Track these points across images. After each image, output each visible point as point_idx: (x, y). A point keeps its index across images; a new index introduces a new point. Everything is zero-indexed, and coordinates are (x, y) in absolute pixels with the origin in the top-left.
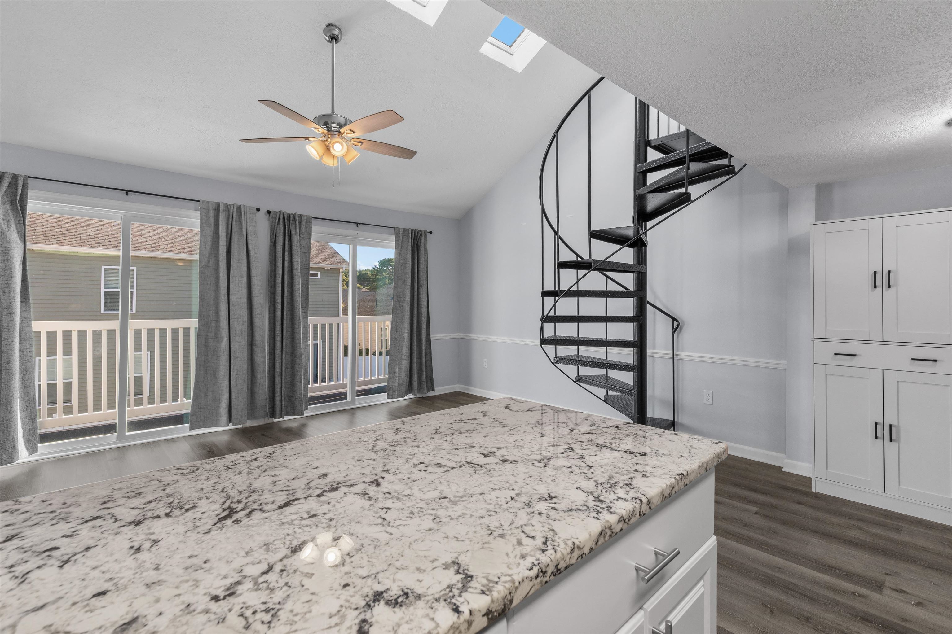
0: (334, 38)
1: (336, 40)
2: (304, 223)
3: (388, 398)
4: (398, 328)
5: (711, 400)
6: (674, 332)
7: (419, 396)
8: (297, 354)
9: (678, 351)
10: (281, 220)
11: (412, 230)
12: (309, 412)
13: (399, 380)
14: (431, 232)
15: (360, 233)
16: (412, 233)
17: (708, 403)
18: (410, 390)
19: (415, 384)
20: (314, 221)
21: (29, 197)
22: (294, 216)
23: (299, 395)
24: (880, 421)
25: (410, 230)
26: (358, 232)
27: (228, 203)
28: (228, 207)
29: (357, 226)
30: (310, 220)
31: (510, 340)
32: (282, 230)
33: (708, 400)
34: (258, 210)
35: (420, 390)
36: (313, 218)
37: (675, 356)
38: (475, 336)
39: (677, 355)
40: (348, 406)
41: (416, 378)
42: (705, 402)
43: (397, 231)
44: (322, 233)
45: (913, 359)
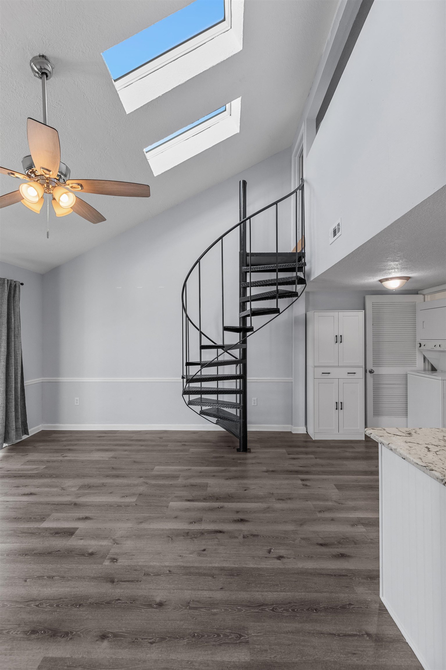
0: (44, 74)
1: (47, 76)
5: (256, 403)
11: (8, 280)
14: (22, 284)
16: (8, 283)
17: (255, 405)
24: (337, 402)
25: (6, 280)
31: (105, 380)
33: (254, 403)
38: (63, 379)
45: (348, 373)
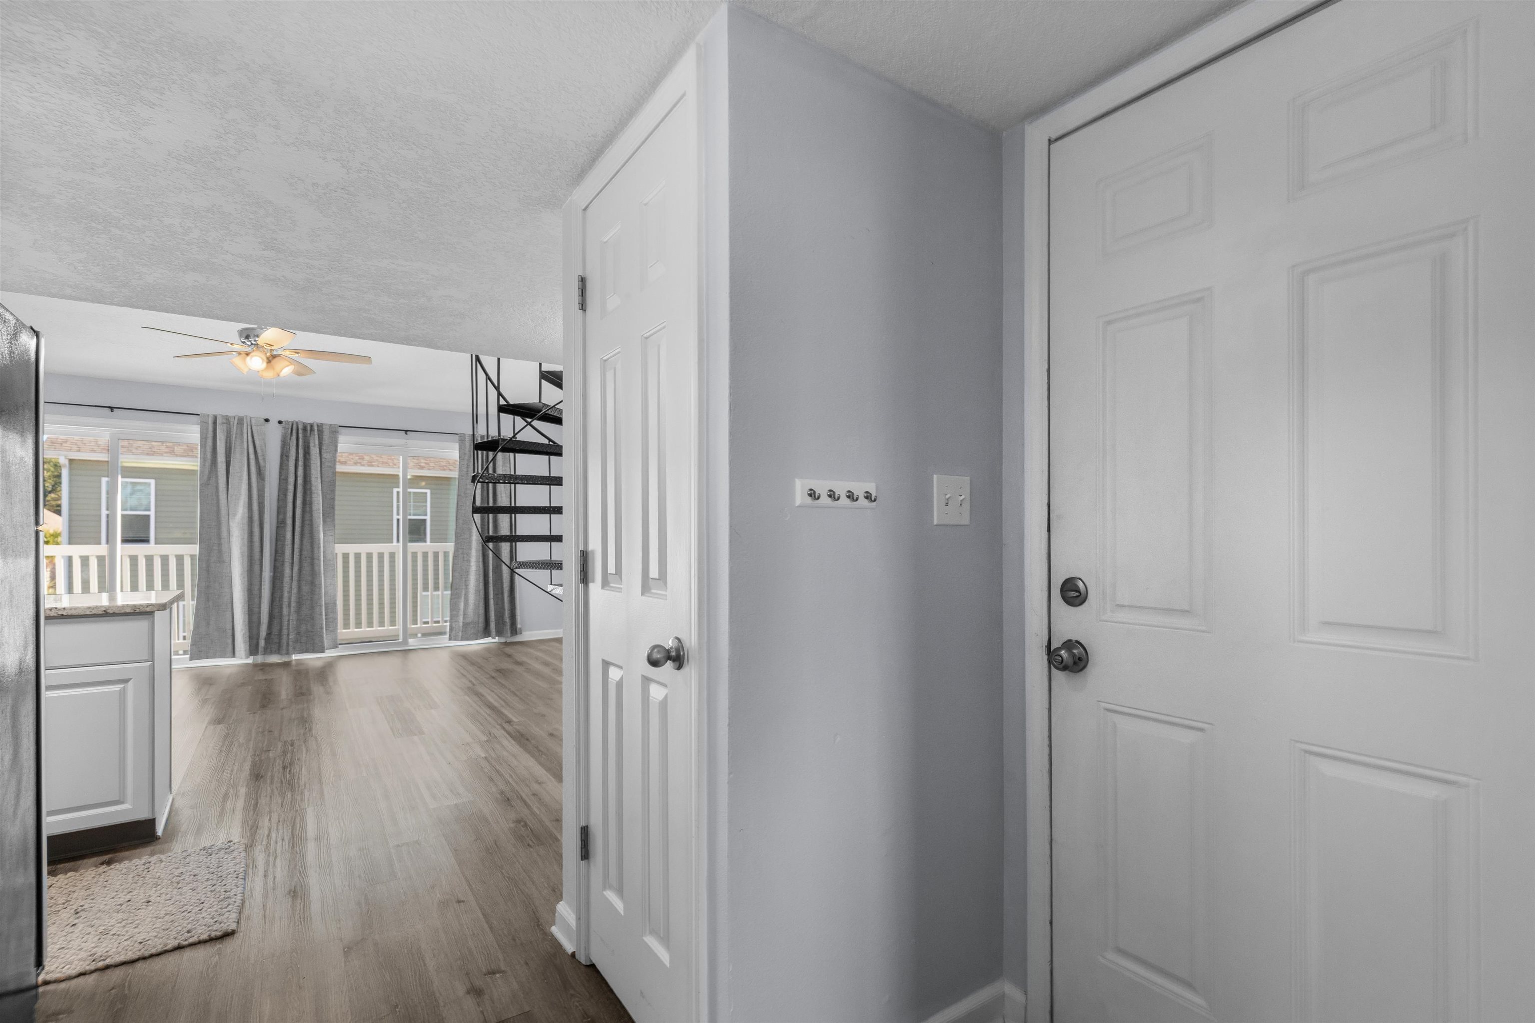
2: (326, 432)
3: (450, 639)
4: (465, 556)
7: (503, 640)
8: (317, 583)
10: (294, 432)
12: (339, 652)
13: (464, 618)
15: (410, 441)
18: (486, 632)
19: (493, 625)
22: (312, 426)
23: (319, 630)
26: (407, 441)
27: (229, 415)
28: (227, 420)
29: (406, 434)
30: (335, 431)
32: (294, 442)
34: (267, 420)
35: (499, 633)
36: (340, 426)
40: (384, 648)
41: (494, 617)
43: (461, 438)
44: (356, 444)
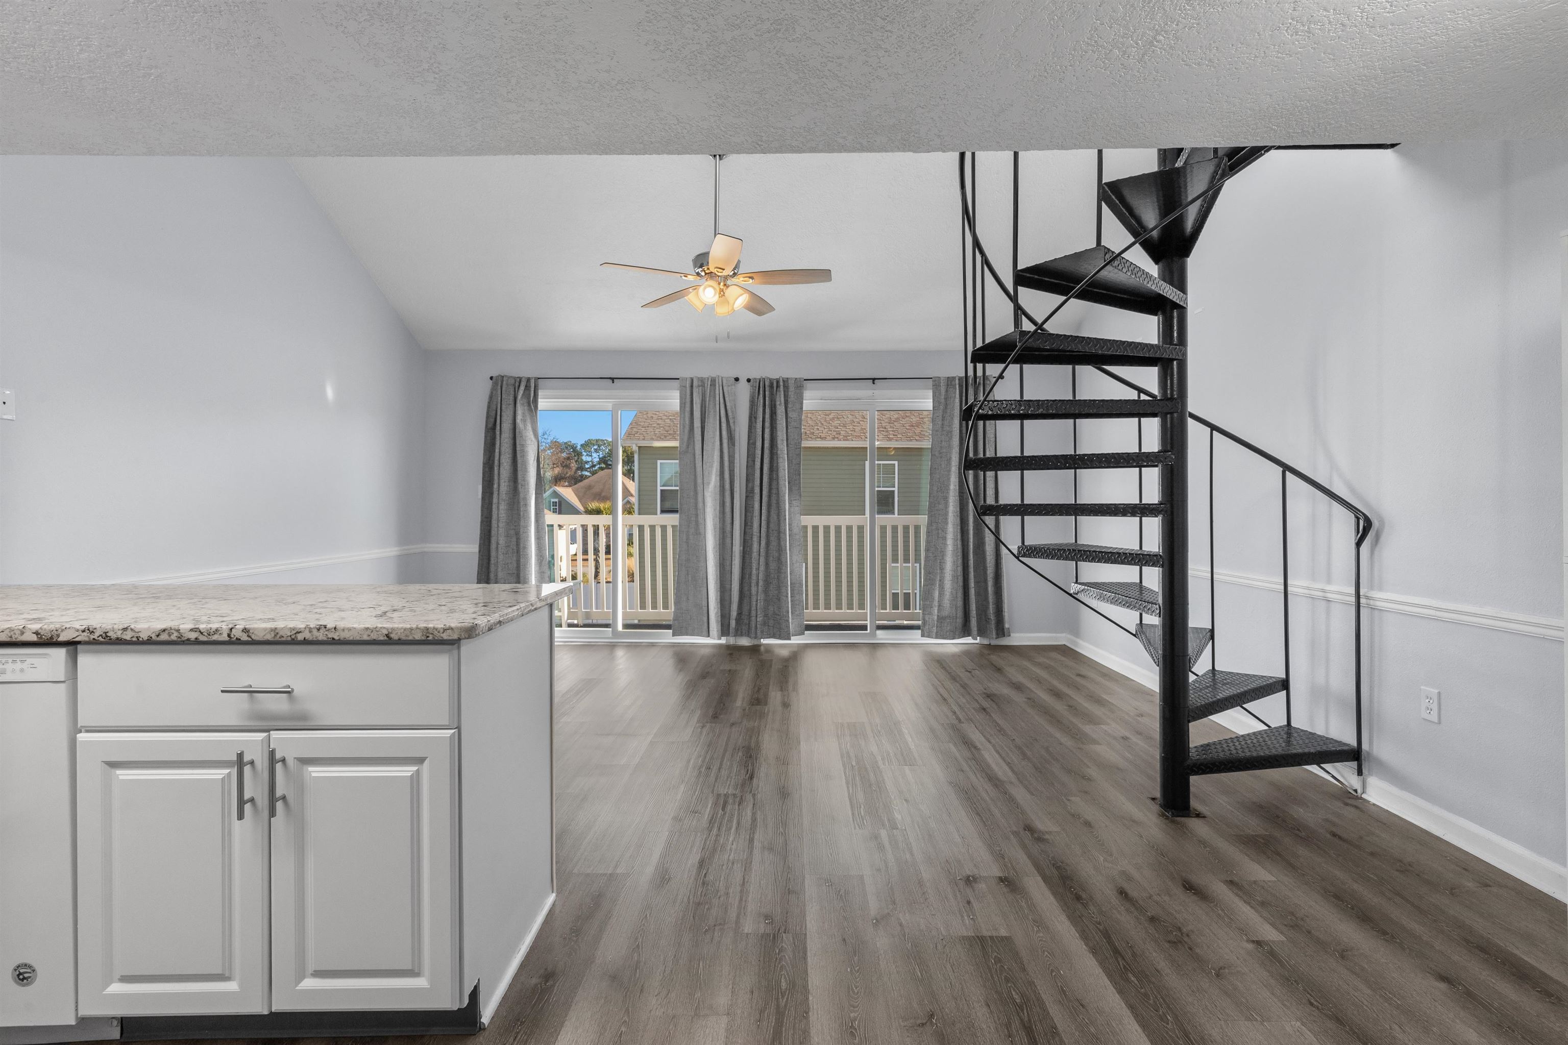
2: (792, 388)
3: (923, 636)
6: (1359, 544)
9: (1371, 588)
10: (761, 389)
12: (806, 640)
13: (939, 611)
15: (877, 392)
18: (965, 631)
19: (973, 622)
20: (808, 384)
21: (539, 397)
22: (778, 382)
23: (785, 613)
26: (874, 391)
27: (703, 376)
28: (702, 380)
29: (874, 383)
30: (800, 384)
32: (762, 401)
34: (737, 379)
35: (982, 632)
36: (805, 380)
37: (1362, 601)
39: (1367, 598)
40: (862, 640)
41: (975, 612)
42: (1425, 715)
43: (936, 383)
44: (821, 399)
